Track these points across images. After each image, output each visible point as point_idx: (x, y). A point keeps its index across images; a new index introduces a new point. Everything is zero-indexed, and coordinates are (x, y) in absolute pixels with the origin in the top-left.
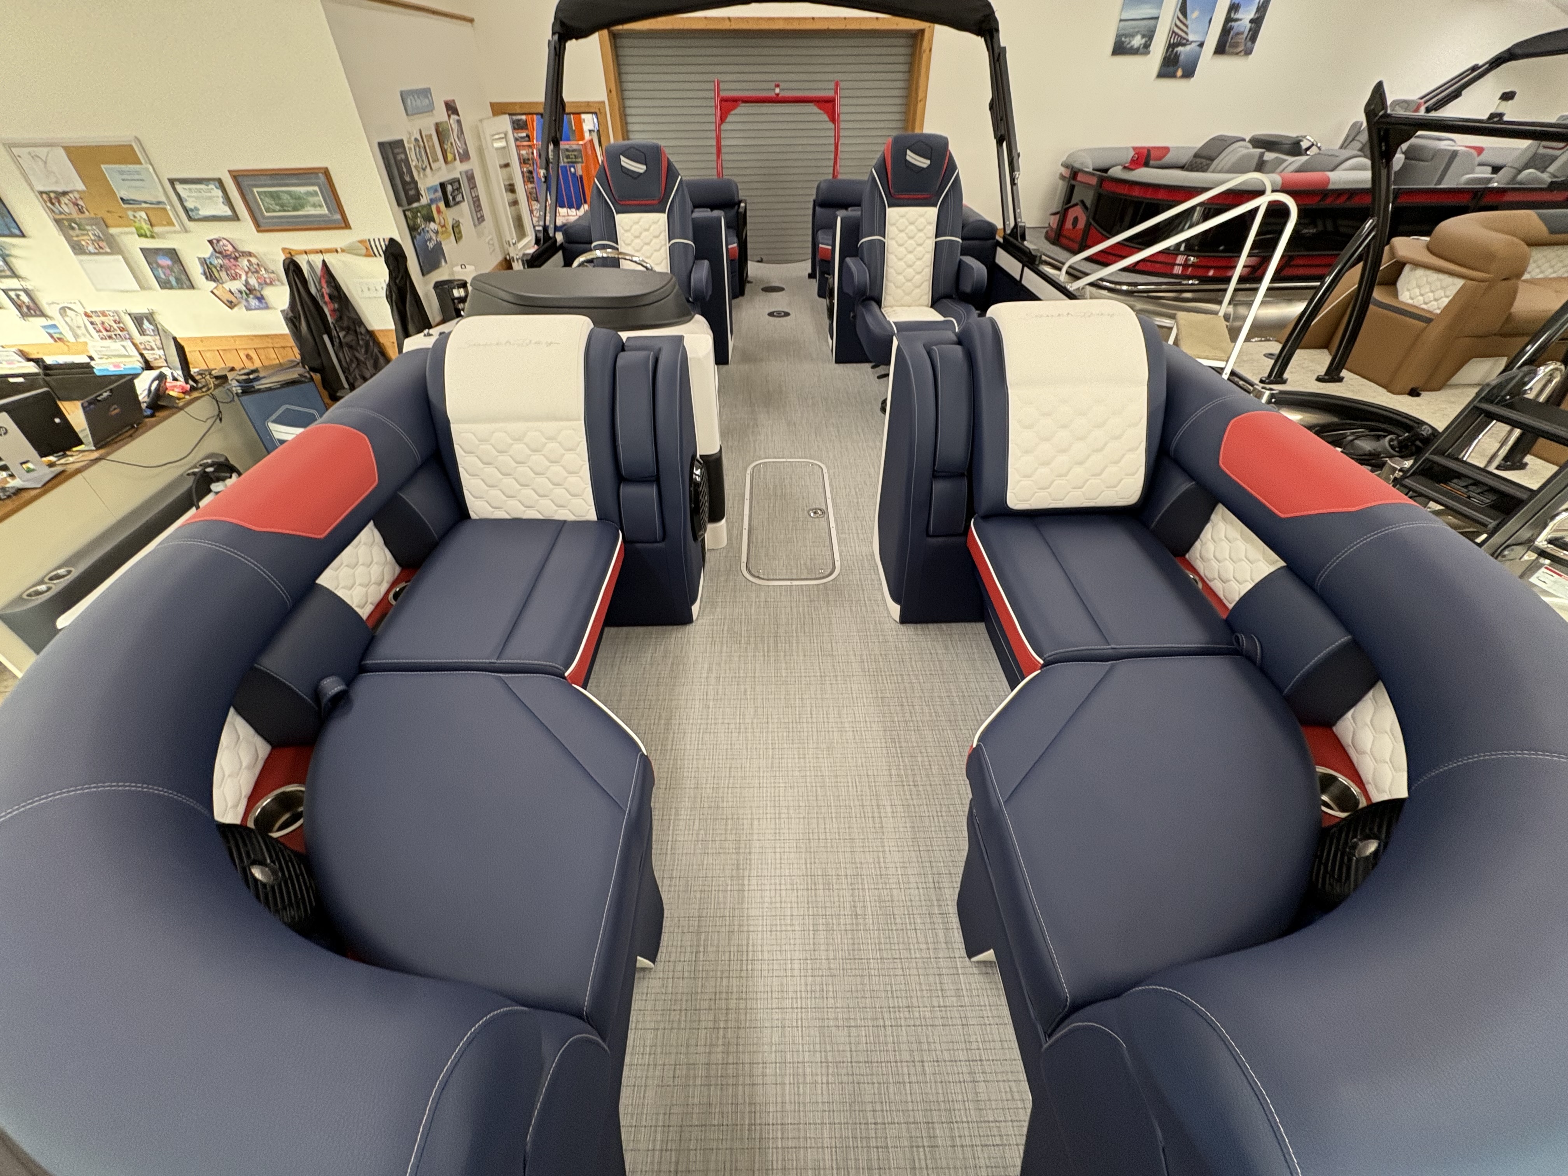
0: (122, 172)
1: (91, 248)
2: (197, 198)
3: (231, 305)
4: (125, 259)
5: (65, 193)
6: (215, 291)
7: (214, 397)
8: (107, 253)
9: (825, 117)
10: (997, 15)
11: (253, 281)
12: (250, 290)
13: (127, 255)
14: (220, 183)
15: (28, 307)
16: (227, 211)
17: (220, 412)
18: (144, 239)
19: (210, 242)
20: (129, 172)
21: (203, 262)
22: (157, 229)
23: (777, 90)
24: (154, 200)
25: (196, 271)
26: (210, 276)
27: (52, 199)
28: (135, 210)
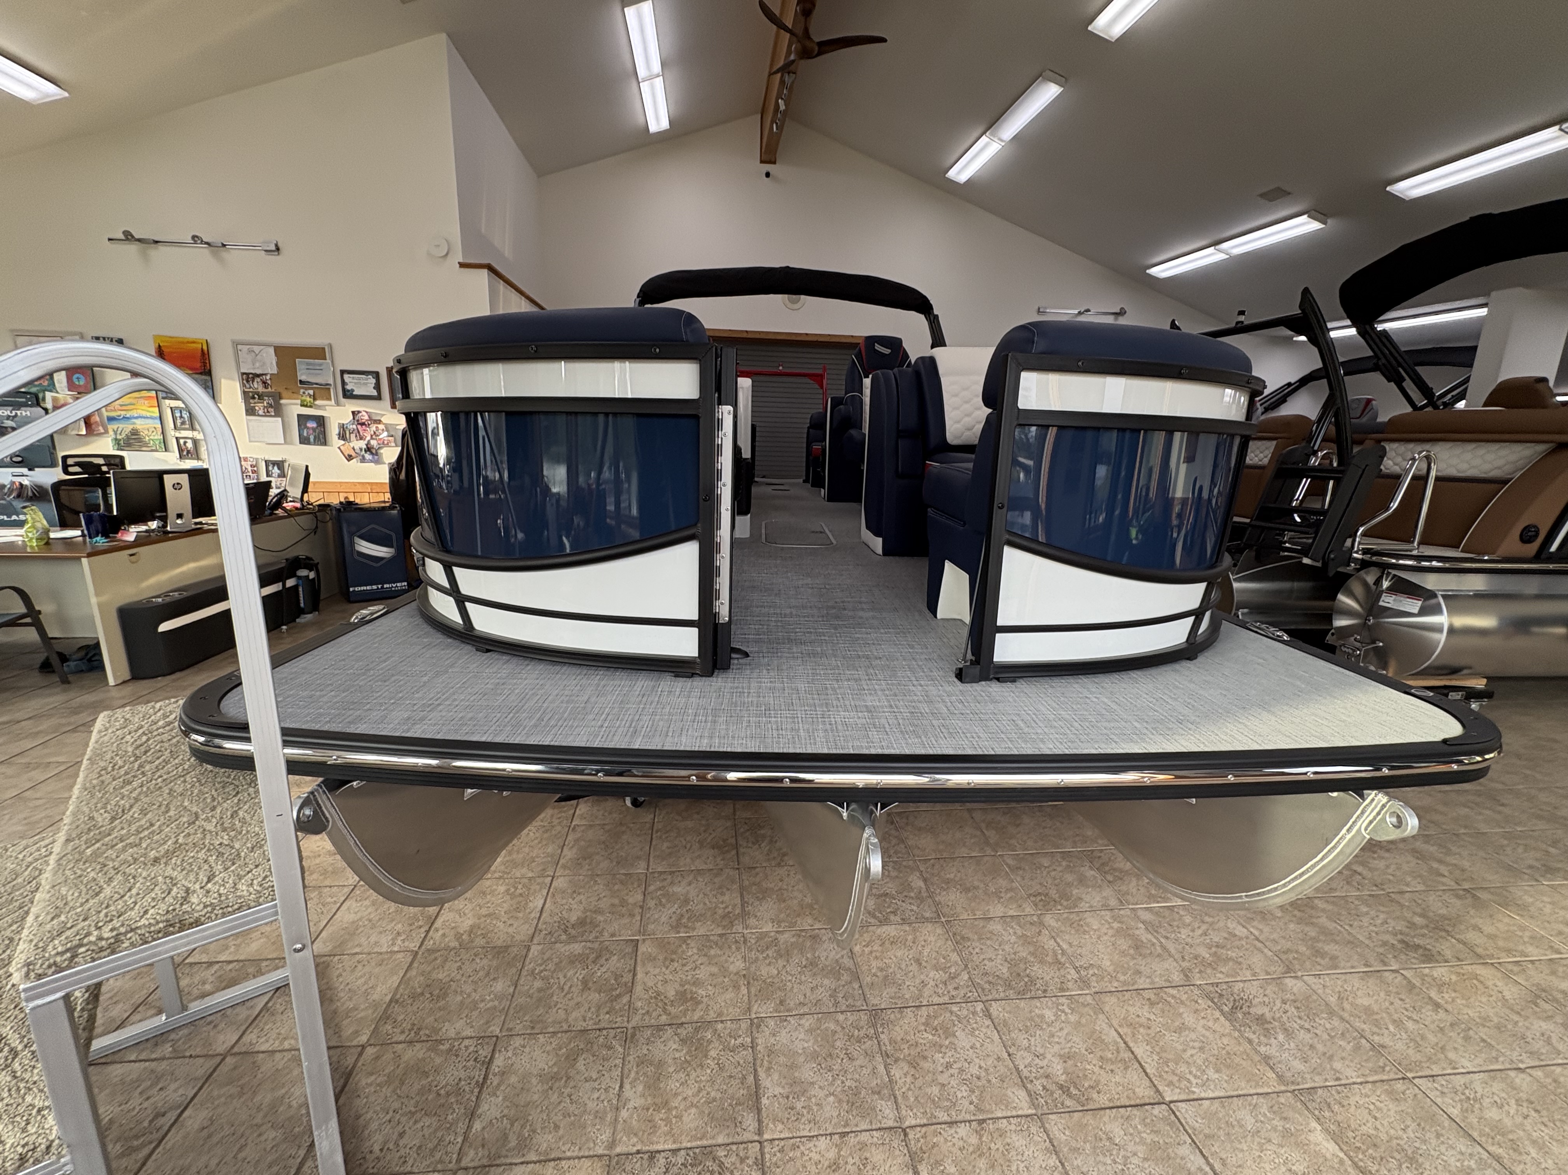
0: (308, 364)
1: (261, 412)
2: (355, 383)
3: (349, 458)
4: (283, 421)
5: (258, 376)
6: (342, 448)
7: (316, 517)
8: (271, 416)
9: (817, 386)
10: (931, 302)
11: (374, 443)
12: (369, 449)
13: (286, 419)
14: (376, 375)
15: (188, 452)
16: (375, 393)
17: (317, 527)
18: (303, 408)
19: (353, 413)
20: (314, 364)
21: (342, 427)
22: (318, 402)
23: (781, 368)
24: (323, 382)
25: (333, 431)
26: (342, 436)
27: (248, 378)
28: (306, 389)
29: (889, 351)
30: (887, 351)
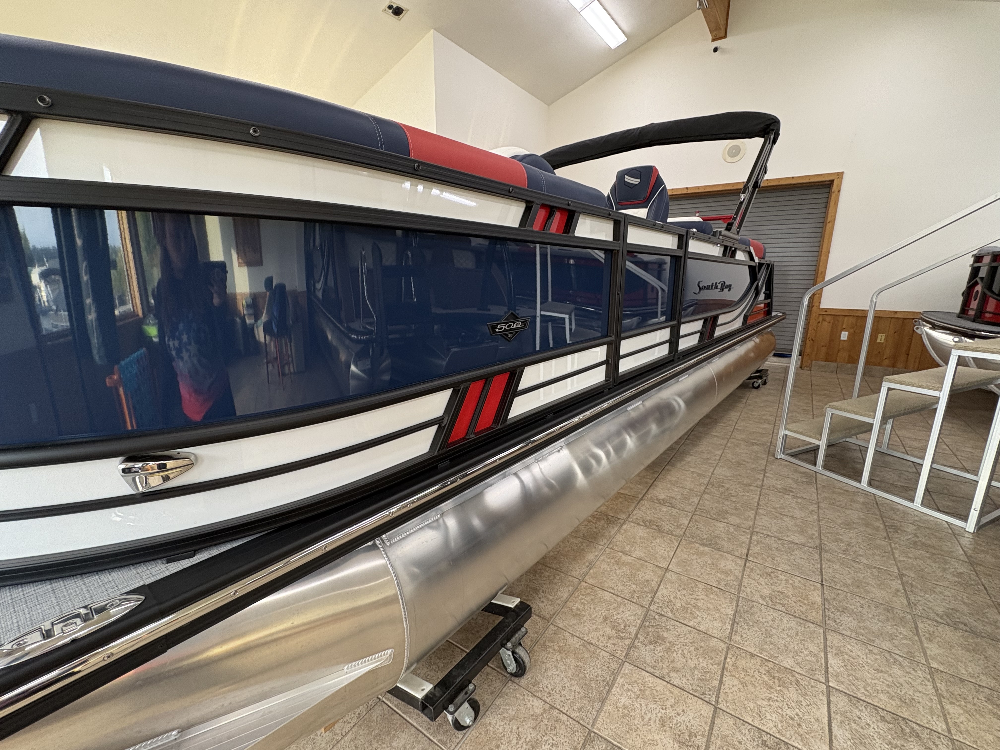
29: (639, 180)
30: (636, 181)
